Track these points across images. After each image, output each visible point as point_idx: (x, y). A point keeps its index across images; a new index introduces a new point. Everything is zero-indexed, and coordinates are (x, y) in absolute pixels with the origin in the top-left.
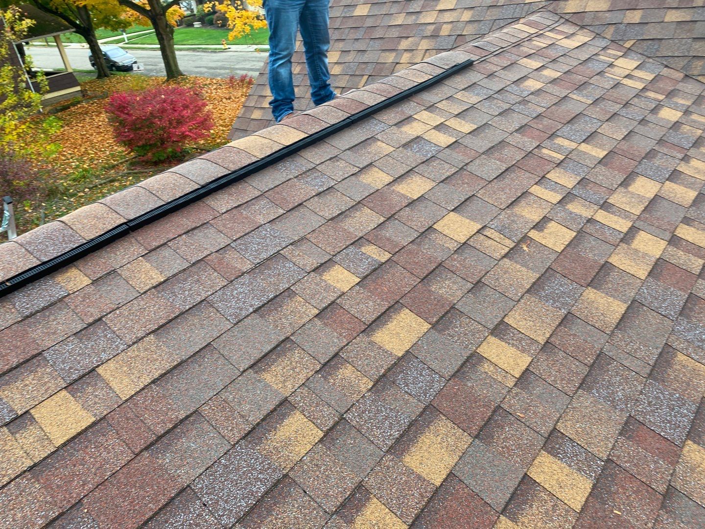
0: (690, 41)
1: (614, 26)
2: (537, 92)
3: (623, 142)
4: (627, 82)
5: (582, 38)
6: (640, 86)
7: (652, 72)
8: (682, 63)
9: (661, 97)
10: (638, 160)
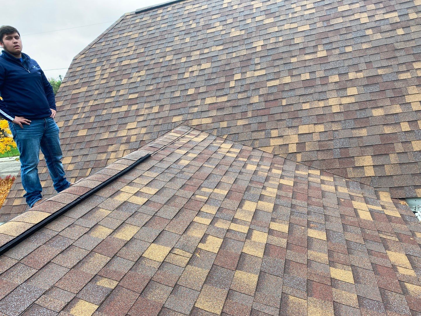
0: (250, 133)
1: (216, 129)
2: (187, 166)
3: (234, 185)
4: (228, 154)
5: (203, 136)
6: (235, 156)
7: (238, 148)
8: (250, 143)
9: (245, 160)
10: (243, 192)
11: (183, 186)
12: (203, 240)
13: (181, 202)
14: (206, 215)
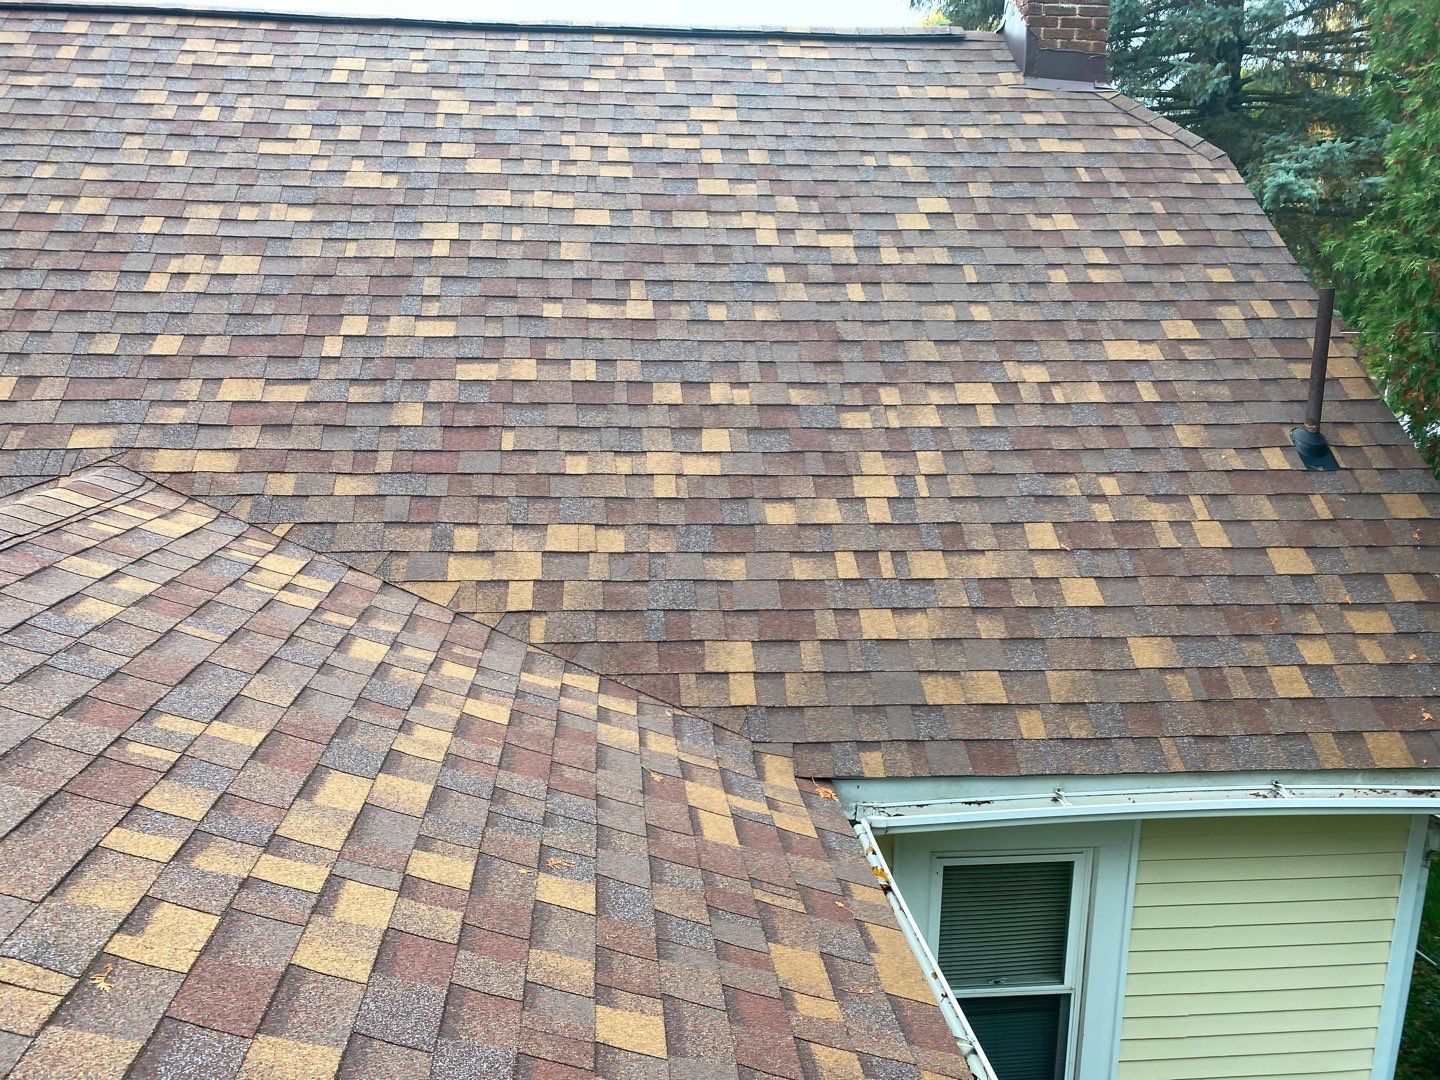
0: (380, 527)
1: (250, 499)
2: (107, 626)
3: (293, 710)
4: (284, 596)
5: (194, 517)
6: (312, 603)
7: (329, 578)
8: (374, 562)
9: (349, 621)
10: (325, 741)
11: (74, 703)
12: (131, 923)
13: (54, 768)
14: (162, 823)
